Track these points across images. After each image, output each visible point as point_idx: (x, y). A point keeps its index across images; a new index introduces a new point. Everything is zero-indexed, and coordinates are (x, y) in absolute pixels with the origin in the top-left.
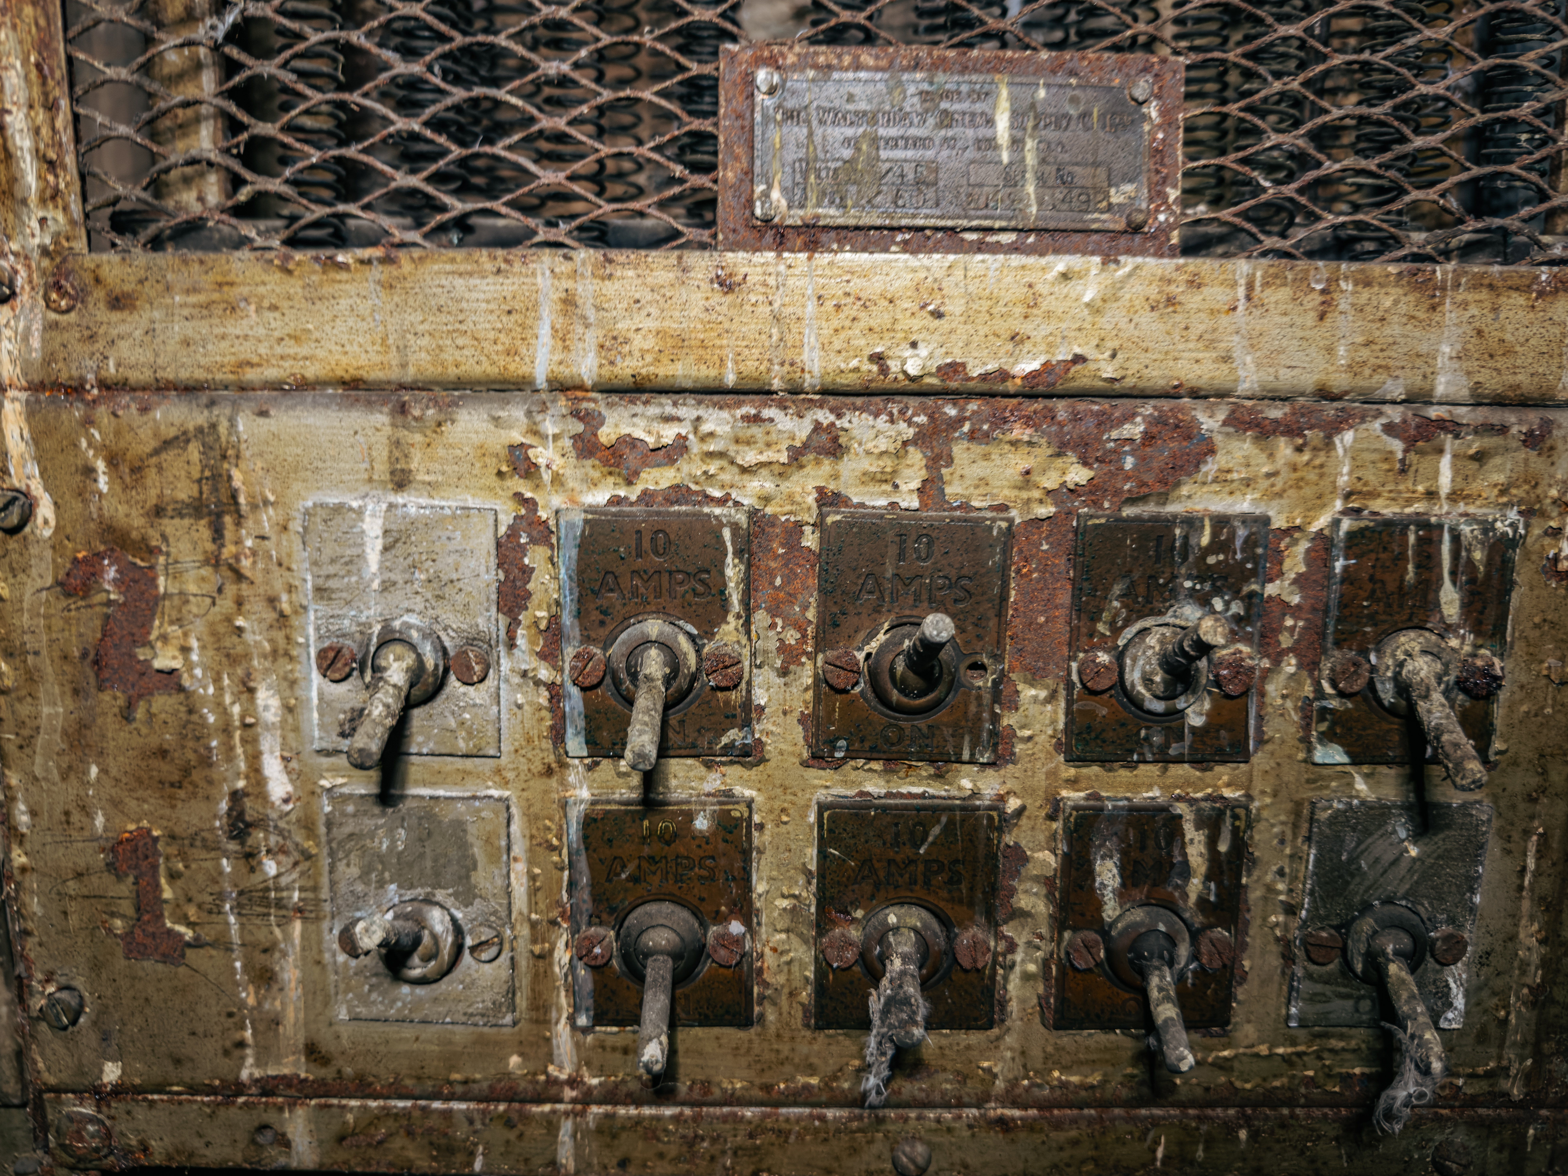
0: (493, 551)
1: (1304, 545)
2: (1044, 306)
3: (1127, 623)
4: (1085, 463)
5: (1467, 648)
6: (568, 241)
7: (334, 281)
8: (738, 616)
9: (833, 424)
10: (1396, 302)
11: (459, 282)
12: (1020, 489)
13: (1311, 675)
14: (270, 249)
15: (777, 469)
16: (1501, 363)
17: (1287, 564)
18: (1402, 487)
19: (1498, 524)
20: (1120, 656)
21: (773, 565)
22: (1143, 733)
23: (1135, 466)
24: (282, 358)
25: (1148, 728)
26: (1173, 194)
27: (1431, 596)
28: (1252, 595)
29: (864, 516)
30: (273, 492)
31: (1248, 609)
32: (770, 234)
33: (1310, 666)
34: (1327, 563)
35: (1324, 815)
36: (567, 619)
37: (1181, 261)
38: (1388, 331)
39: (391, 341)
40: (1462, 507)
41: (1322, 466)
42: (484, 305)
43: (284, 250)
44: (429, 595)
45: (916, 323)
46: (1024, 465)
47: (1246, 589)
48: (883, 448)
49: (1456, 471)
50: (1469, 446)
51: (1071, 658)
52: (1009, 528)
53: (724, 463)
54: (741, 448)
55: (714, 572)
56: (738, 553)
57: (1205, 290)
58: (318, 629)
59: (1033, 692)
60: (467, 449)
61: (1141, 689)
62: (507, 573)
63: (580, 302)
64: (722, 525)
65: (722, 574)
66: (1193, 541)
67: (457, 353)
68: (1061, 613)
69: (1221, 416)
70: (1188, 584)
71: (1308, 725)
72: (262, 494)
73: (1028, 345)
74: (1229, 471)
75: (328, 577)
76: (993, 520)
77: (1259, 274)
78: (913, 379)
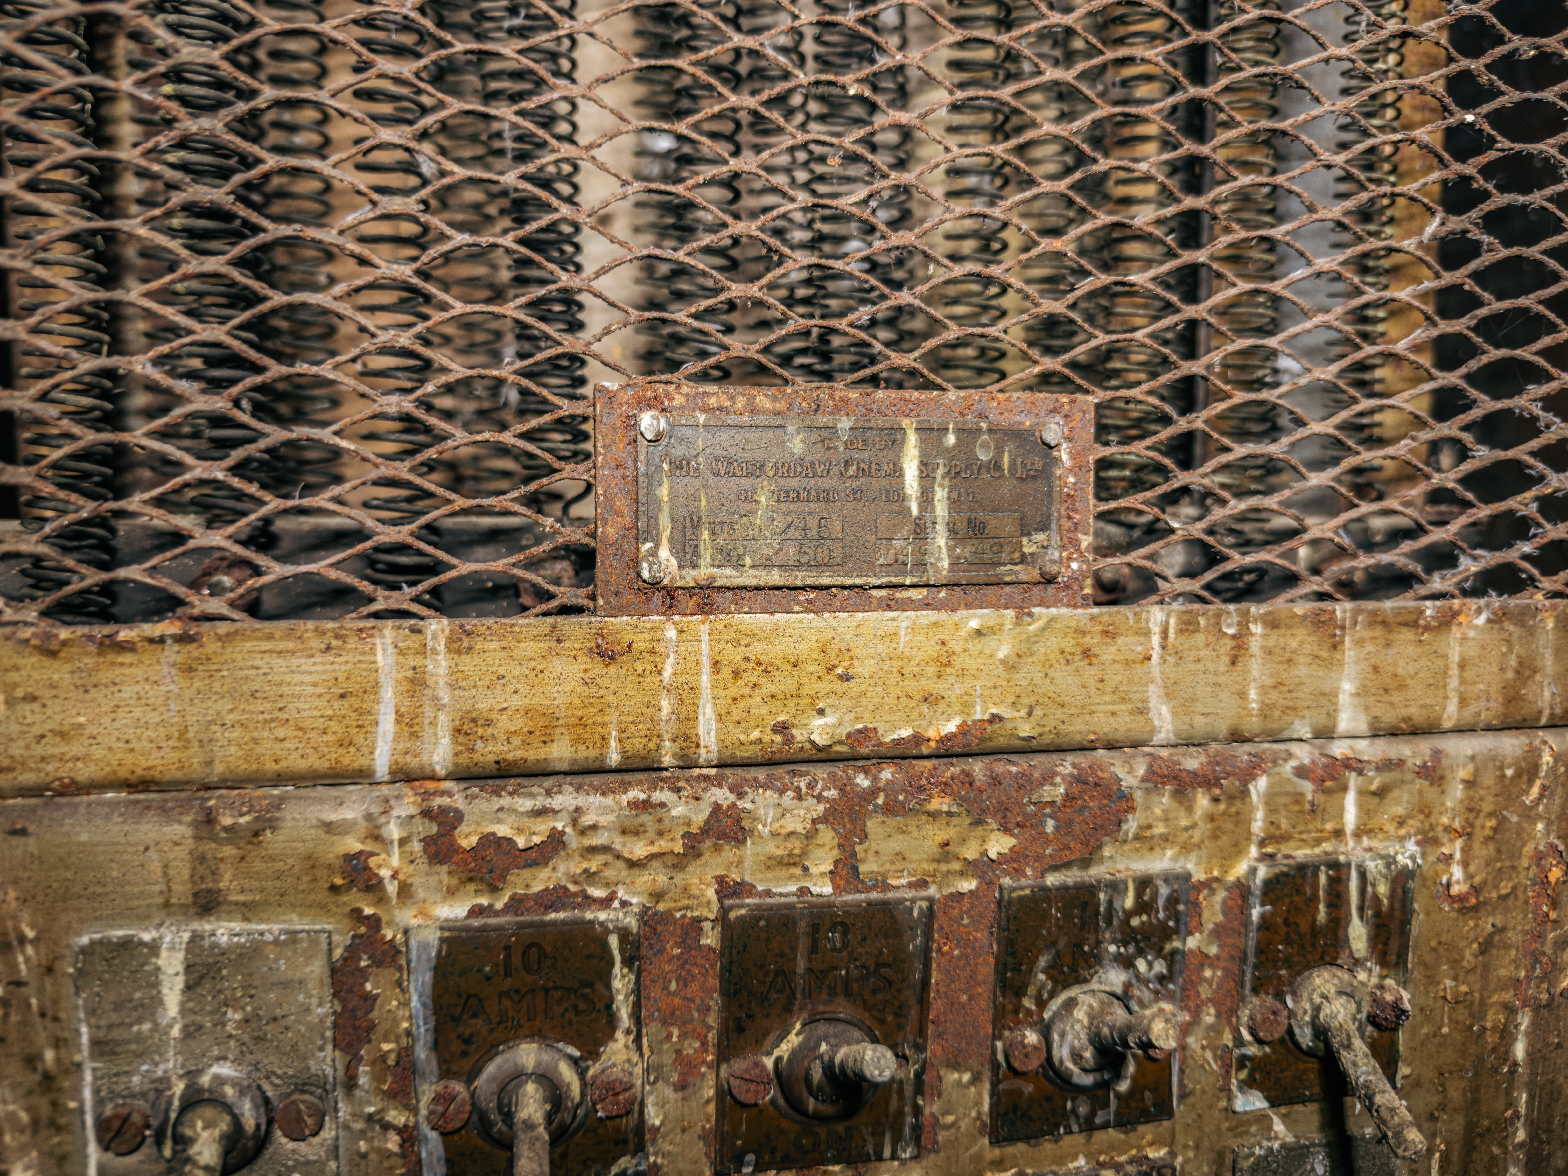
0: (327, 981)
1: (1221, 895)
2: (958, 662)
3: (1053, 995)
4: (1006, 829)
5: (1374, 980)
6: (415, 608)
7: (112, 664)
8: (628, 1032)
9: (733, 805)
10: (1302, 643)
11: (278, 662)
12: (939, 861)
13: (1229, 1022)
14: (26, 624)
15: (670, 860)
16: (1396, 698)
17: (1206, 915)
18: (1311, 827)
19: (1399, 858)
20: (1046, 1032)
21: (667, 968)
22: (1069, 1105)
23: (1057, 828)
24: (43, 759)
25: (1073, 1100)
26: (1086, 541)
27: (1341, 934)
28: (1174, 952)
29: (771, 907)
30: (32, 926)
31: (1170, 967)
32: (657, 598)
33: (1228, 1014)
34: (1244, 910)
35: (1245, 1164)
36: (422, 1053)
37: (1096, 610)
38: (1295, 672)
39: (190, 735)
40: (1366, 842)
41: (1237, 813)
42: (310, 689)
43: (44, 625)
44: (246, 1038)
45: (823, 687)
46: (942, 837)
47: (1168, 947)
48: (790, 828)
49: (1360, 806)
50: (1371, 781)
51: (995, 1038)
52: (930, 909)
53: (609, 858)
54: (629, 839)
55: (599, 986)
56: (628, 962)
57: (1120, 641)
58: (96, 1091)
59: (956, 1076)
60: (291, 861)
61: (1069, 1065)
62: (344, 1002)
63: (430, 681)
64: (608, 932)
65: (608, 986)
66: (1117, 905)
67: (278, 746)
68: (983, 991)
69: (1141, 770)
70: (1112, 948)
71: (1228, 1073)
72: (17, 929)
73: (942, 705)
74: (1150, 827)
75: (111, 1026)
76: (913, 901)
77: (1172, 621)
78: (819, 749)
